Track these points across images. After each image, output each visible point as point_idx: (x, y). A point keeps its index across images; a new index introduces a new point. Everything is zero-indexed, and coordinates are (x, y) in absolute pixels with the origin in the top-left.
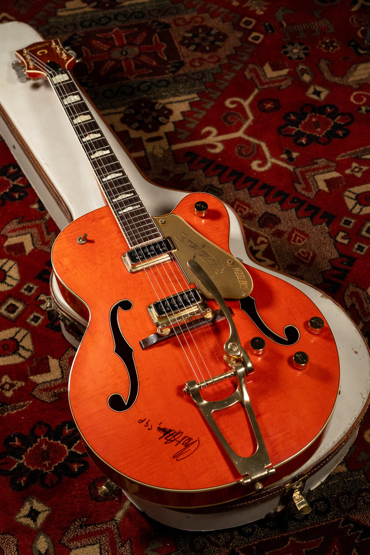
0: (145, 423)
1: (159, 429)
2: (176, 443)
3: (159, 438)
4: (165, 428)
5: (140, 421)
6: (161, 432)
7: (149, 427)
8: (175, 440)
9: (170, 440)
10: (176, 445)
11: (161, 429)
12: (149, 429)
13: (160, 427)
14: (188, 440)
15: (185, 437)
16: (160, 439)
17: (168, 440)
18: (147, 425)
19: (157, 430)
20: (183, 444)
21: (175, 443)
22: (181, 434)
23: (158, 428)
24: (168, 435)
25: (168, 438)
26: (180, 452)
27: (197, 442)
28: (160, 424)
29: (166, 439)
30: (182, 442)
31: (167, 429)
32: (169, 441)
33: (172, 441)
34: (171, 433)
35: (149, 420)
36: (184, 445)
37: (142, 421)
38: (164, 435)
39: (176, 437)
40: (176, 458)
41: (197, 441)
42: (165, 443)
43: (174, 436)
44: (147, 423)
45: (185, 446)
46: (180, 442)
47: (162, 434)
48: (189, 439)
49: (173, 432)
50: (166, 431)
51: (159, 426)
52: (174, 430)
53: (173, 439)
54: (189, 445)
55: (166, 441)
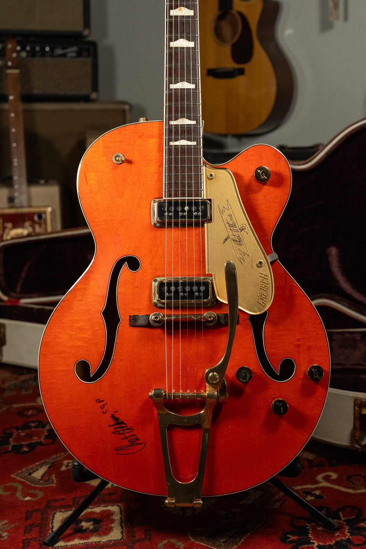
0: (103, 403)
1: (113, 416)
2: (122, 436)
3: (109, 425)
4: (118, 418)
5: (98, 401)
6: (113, 420)
7: (104, 410)
8: (123, 433)
9: (118, 431)
10: (122, 439)
11: (115, 418)
12: (103, 412)
13: (114, 415)
14: (135, 439)
15: (134, 435)
17: (117, 431)
19: (110, 417)
20: (129, 441)
22: (132, 430)
23: (112, 415)
24: (119, 426)
26: (123, 447)
27: (143, 445)
28: (115, 412)
29: (115, 428)
30: (129, 439)
31: (120, 420)
32: (117, 433)
33: (120, 434)
34: (122, 425)
35: (107, 403)
37: (100, 402)
38: (115, 424)
39: (125, 432)
40: (118, 451)
41: (143, 443)
42: (113, 433)
43: (123, 430)
44: (103, 406)
45: (130, 443)
46: (127, 438)
47: (113, 422)
48: (137, 438)
49: (125, 425)
50: (118, 422)
51: (114, 413)
53: (122, 432)
54: (134, 444)
55: (115, 431)
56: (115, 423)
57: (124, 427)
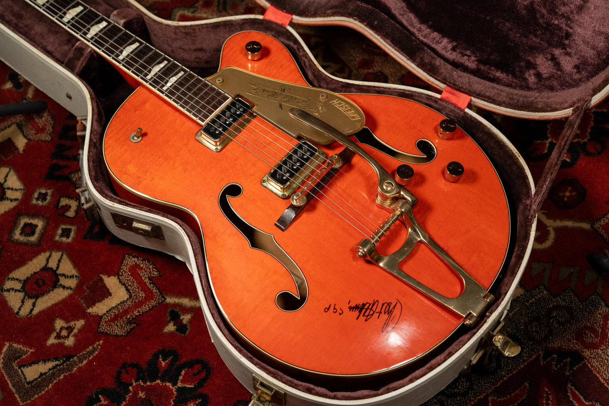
0: (332, 308)
1: (351, 308)
3: (356, 319)
4: (357, 305)
5: (326, 310)
6: (355, 311)
7: (339, 311)
8: (374, 312)
9: (369, 315)
10: (378, 317)
11: (353, 308)
12: (340, 314)
13: (351, 306)
14: (388, 306)
15: (383, 304)
16: (357, 319)
17: (367, 316)
18: (335, 311)
19: (350, 311)
20: (385, 313)
21: (376, 315)
22: (377, 303)
23: (349, 308)
24: (364, 310)
25: (366, 314)
26: (386, 323)
27: (398, 304)
28: (349, 304)
29: (363, 316)
30: (383, 311)
31: (359, 305)
32: (369, 317)
33: (372, 315)
34: (366, 307)
35: (335, 304)
36: (387, 313)
37: (328, 309)
38: (360, 312)
39: (374, 309)
40: (385, 331)
42: (366, 320)
43: (371, 309)
44: (335, 309)
46: (380, 312)
47: (357, 313)
48: (389, 304)
49: (368, 305)
50: (360, 308)
51: (349, 306)
52: (367, 303)
53: (372, 312)
54: (391, 311)
56: (359, 312)
57: (369, 307)
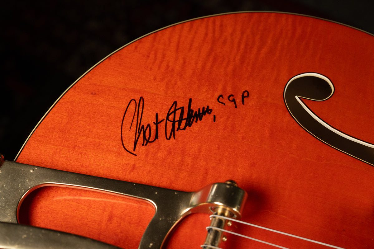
0: (238, 101)
1: (208, 111)
2: (160, 118)
3: (192, 99)
4: (201, 120)
5: (246, 94)
6: (199, 109)
7: (225, 100)
8: (167, 119)
9: (174, 112)
10: (157, 115)
11: (204, 113)
12: (221, 96)
13: (209, 113)
14: (147, 138)
15: (157, 137)
16: (190, 100)
17: (176, 110)
18: (231, 98)
19: (208, 107)
20: (149, 126)
21: (162, 116)
22: (168, 135)
23: (211, 110)
24: (185, 116)
25: (178, 112)
26: (140, 112)
27: (131, 150)
28: (215, 116)
29: (182, 108)
30: (153, 127)
31: (196, 122)
32: (173, 110)
33: (168, 115)
34: (184, 122)
35: (236, 107)
36: (145, 127)
37: (243, 97)
38: (190, 111)
39: (170, 124)
40: (138, 101)
41: (134, 150)
42: (175, 103)
43: (174, 122)
44: (234, 101)
45: (143, 126)
46: (157, 123)
47: (195, 107)
48: (148, 141)
49: (182, 126)
50: (194, 117)
51: (212, 114)
52: (184, 129)
53: (171, 117)
54: (140, 133)
55: (179, 106)
56: (193, 111)
57: (179, 125)
